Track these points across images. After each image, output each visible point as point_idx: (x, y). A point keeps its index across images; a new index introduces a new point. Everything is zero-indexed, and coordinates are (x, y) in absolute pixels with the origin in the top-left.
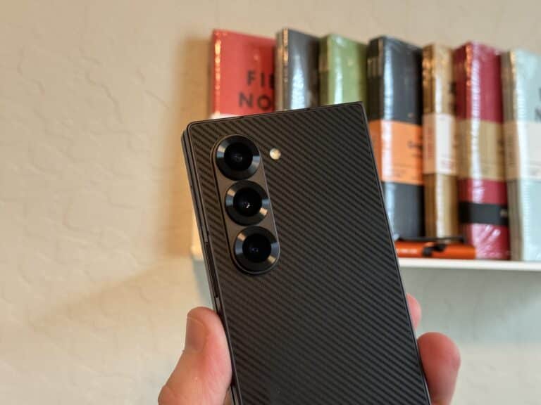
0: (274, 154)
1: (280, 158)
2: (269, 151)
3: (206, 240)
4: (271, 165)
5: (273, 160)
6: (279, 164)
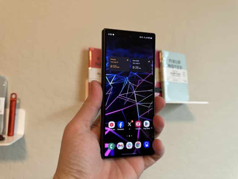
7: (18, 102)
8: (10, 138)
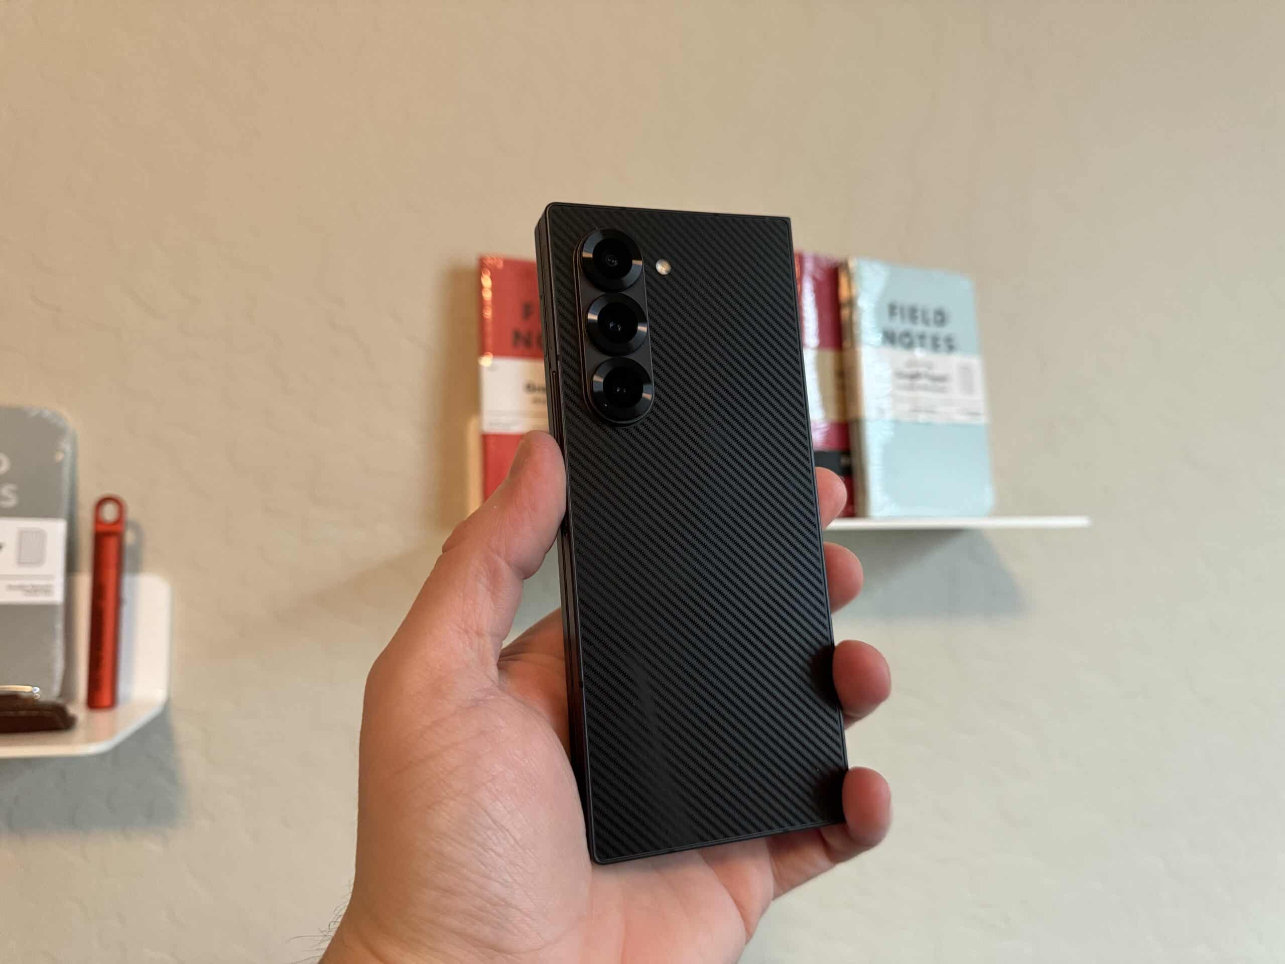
0: (662, 268)
1: (669, 274)
2: (656, 262)
3: (554, 368)
4: (656, 281)
5: (659, 274)
6: (668, 282)
7: (130, 537)
8: (102, 718)
